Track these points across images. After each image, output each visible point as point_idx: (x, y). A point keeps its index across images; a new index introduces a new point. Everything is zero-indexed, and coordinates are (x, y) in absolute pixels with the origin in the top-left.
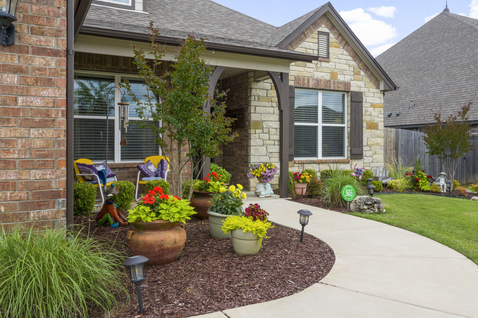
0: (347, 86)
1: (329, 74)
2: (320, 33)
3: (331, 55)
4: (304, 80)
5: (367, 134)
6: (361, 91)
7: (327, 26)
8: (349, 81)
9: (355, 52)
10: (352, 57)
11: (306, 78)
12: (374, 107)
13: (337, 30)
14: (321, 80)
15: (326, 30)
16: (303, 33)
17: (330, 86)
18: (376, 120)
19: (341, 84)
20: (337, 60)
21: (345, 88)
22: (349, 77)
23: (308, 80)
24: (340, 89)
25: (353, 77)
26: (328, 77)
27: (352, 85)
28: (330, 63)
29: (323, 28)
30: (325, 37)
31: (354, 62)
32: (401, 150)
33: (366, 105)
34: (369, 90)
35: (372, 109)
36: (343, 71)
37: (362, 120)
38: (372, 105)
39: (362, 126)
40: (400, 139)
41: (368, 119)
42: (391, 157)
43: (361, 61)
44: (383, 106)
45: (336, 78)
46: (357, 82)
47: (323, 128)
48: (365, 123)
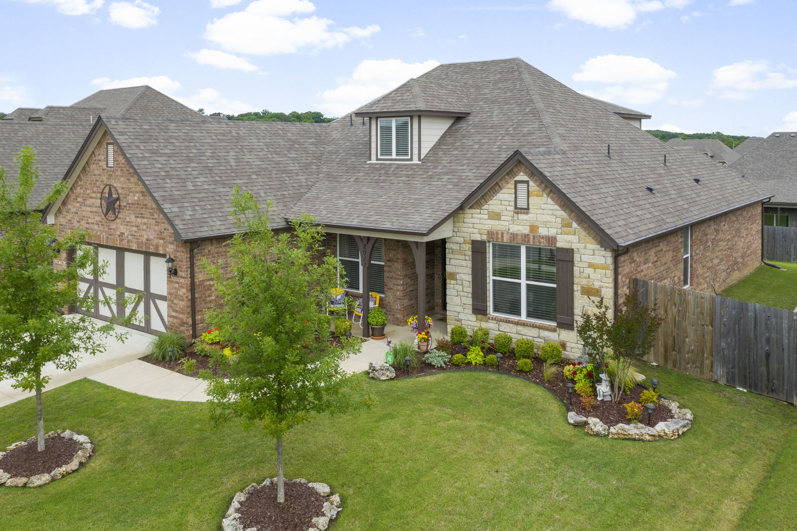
0: (552, 241)
2: (516, 182)
3: (531, 206)
4: (497, 234)
5: (580, 301)
6: (573, 247)
7: (526, 173)
8: (555, 235)
9: (562, 201)
10: (560, 206)
11: (500, 232)
12: (595, 269)
13: (538, 178)
14: (517, 234)
15: (526, 178)
16: (497, 183)
18: (597, 285)
19: (543, 238)
20: (539, 211)
21: (549, 243)
22: (555, 230)
23: (502, 234)
24: (542, 245)
25: (560, 231)
26: (526, 231)
27: (558, 240)
28: (530, 215)
29: (522, 176)
30: (525, 186)
31: (563, 212)
32: (722, 330)
33: (581, 264)
34: (585, 247)
35: (590, 271)
36: (546, 224)
37: (573, 284)
38: (590, 265)
39: (573, 291)
40: (718, 311)
41: (584, 282)
42: (703, 336)
43: (572, 211)
44: (612, 267)
45: (537, 231)
46: (565, 237)
47: (528, 285)
48: (579, 288)
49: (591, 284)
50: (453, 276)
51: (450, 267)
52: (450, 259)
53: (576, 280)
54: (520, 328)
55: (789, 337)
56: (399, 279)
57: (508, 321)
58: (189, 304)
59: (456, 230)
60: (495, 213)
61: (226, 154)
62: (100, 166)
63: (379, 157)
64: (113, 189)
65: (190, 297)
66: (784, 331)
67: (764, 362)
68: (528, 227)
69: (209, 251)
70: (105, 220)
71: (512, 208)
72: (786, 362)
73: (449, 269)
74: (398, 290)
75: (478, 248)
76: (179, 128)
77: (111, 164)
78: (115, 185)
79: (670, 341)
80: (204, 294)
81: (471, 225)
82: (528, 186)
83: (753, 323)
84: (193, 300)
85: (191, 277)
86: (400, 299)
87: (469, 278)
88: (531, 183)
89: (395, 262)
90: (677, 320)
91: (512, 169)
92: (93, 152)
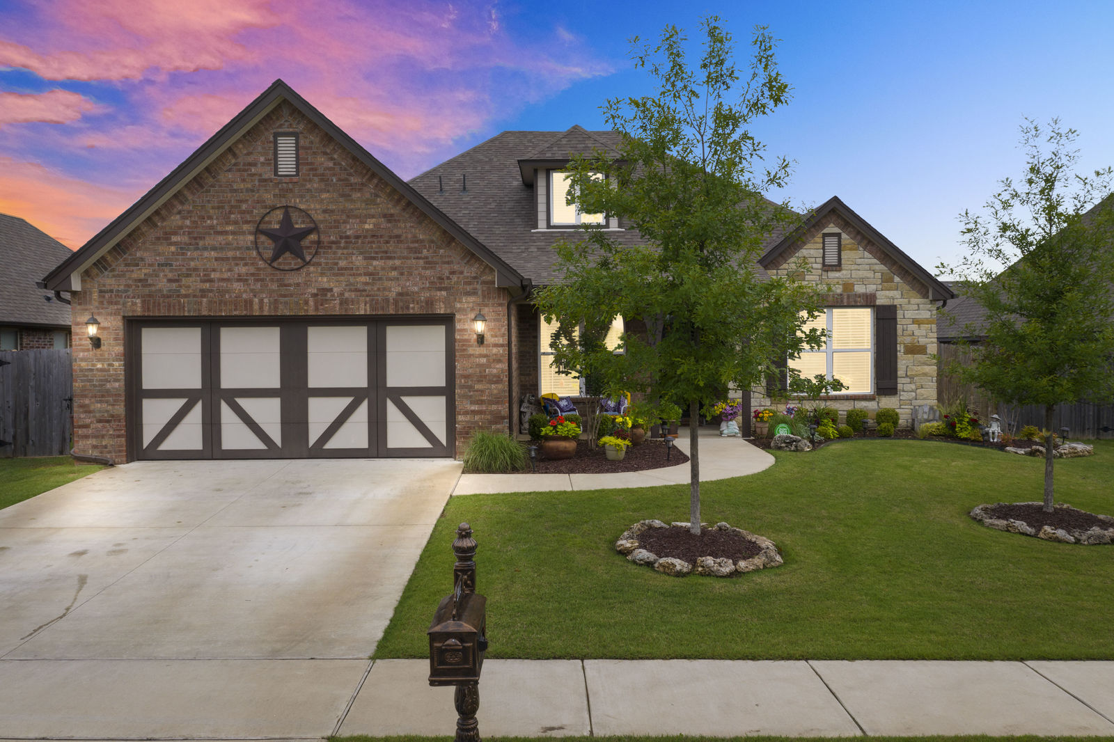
0: (871, 298)
1: (841, 287)
2: (825, 235)
3: (843, 262)
5: (904, 362)
6: (895, 304)
7: (837, 225)
8: (874, 292)
9: (883, 252)
10: (879, 259)
12: (919, 324)
13: (853, 227)
14: (827, 295)
15: (837, 230)
16: (801, 238)
17: (842, 301)
18: (922, 341)
19: (860, 296)
20: (853, 267)
21: (867, 301)
22: (874, 287)
24: (859, 304)
25: (880, 287)
26: (838, 290)
27: (878, 297)
28: (844, 272)
29: (832, 229)
30: (835, 239)
31: (882, 266)
33: (904, 321)
34: (909, 301)
35: (914, 327)
36: (863, 281)
37: (896, 344)
38: (915, 321)
39: (896, 351)
41: (908, 340)
43: (895, 263)
44: (935, 320)
45: (852, 289)
46: (887, 293)
47: (834, 355)
48: (903, 347)
49: (916, 341)
53: (899, 339)
62: (252, 175)
63: (552, 224)
64: (295, 215)
70: (269, 271)
71: (820, 266)
77: (287, 170)
78: (303, 207)
82: (840, 239)
88: (844, 236)
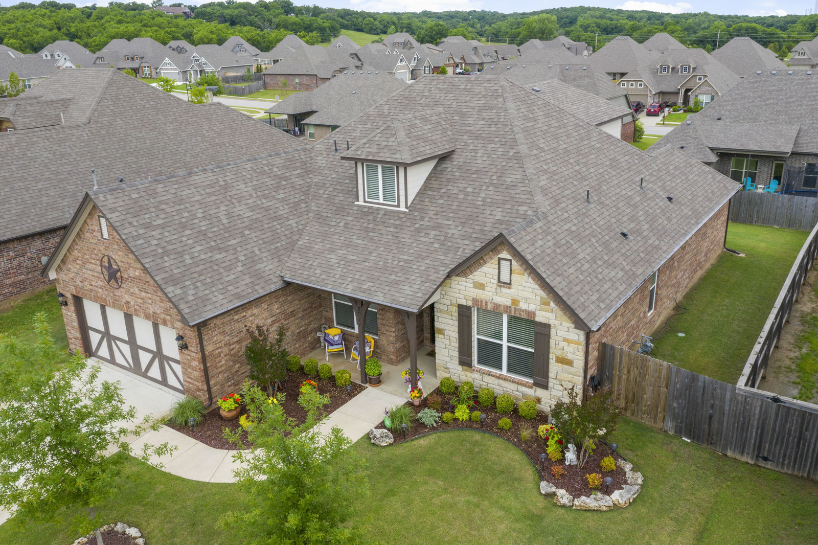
0: (531, 315)
2: (500, 259)
3: (513, 282)
4: (482, 301)
5: (555, 368)
6: (550, 323)
7: (509, 253)
8: (534, 310)
10: (540, 286)
11: (484, 301)
12: (569, 343)
14: (499, 305)
15: (509, 257)
16: (482, 258)
17: (510, 312)
18: (570, 356)
19: (523, 311)
20: (520, 288)
21: (529, 316)
22: (534, 306)
23: (486, 302)
24: (522, 317)
25: (539, 307)
26: (508, 303)
27: (536, 315)
28: (512, 290)
29: (505, 255)
30: (508, 263)
31: (542, 292)
32: (675, 393)
33: (556, 338)
34: (561, 324)
35: (565, 344)
36: (526, 299)
37: (548, 353)
38: (565, 340)
39: (548, 358)
40: (673, 378)
41: (559, 353)
42: (659, 395)
43: (550, 293)
44: (584, 343)
45: (518, 305)
46: (544, 313)
47: (509, 347)
48: (554, 356)
49: (565, 355)
50: (441, 332)
51: (438, 323)
52: (438, 317)
53: (551, 350)
54: (501, 382)
55: (730, 405)
56: (391, 327)
57: (490, 374)
58: (202, 373)
59: (443, 293)
60: (480, 283)
61: (217, 211)
62: (95, 236)
63: (367, 200)
64: (112, 260)
65: (202, 368)
66: (726, 400)
67: (707, 420)
68: (510, 300)
69: (215, 324)
70: (109, 286)
71: (496, 281)
72: (725, 424)
73: (437, 325)
74: (391, 336)
75: (464, 313)
76: (167, 189)
77: (106, 236)
78: (114, 257)
79: (631, 396)
80: (215, 361)
81: (458, 291)
82: (511, 264)
83: (702, 391)
84: (206, 370)
85: (201, 351)
86: (393, 343)
87: (456, 335)
88: (514, 262)
89: (387, 311)
90: (638, 379)
91: (496, 247)
92: (85, 221)
